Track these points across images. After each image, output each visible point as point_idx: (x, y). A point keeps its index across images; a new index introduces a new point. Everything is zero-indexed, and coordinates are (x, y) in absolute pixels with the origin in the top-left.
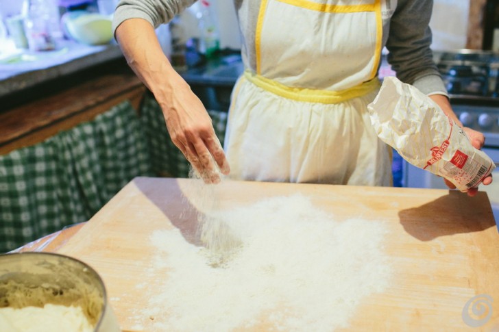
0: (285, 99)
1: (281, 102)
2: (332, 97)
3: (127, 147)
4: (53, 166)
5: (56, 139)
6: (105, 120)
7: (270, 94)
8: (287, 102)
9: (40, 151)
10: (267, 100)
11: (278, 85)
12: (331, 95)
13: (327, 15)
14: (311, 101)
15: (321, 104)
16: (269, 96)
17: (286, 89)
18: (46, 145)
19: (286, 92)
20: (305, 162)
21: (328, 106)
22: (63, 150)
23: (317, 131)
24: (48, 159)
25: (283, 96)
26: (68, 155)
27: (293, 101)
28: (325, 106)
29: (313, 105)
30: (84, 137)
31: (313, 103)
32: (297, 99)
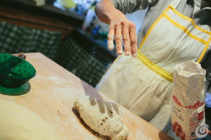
0: (145, 66)
1: (143, 66)
2: (167, 76)
3: (50, 49)
4: (17, 37)
5: (24, 28)
6: (48, 34)
7: (139, 60)
8: (146, 67)
9: (15, 29)
10: (137, 63)
11: (145, 58)
12: (167, 74)
13: (185, 34)
14: (157, 72)
15: (161, 76)
16: (138, 62)
17: (148, 61)
18: (19, 28)
19: (148, 63)
20: (140, 99)
21: (163, 79)
22: (24, 34)
23: (153, 87)
24: (16, 33)
25: (145, 64)
26: (25, 37)
27: (149, 68)
28: (162, 78)
29: (157, 75)
30: (35, 34)
31: (157, 74)
32: (151, 68)
